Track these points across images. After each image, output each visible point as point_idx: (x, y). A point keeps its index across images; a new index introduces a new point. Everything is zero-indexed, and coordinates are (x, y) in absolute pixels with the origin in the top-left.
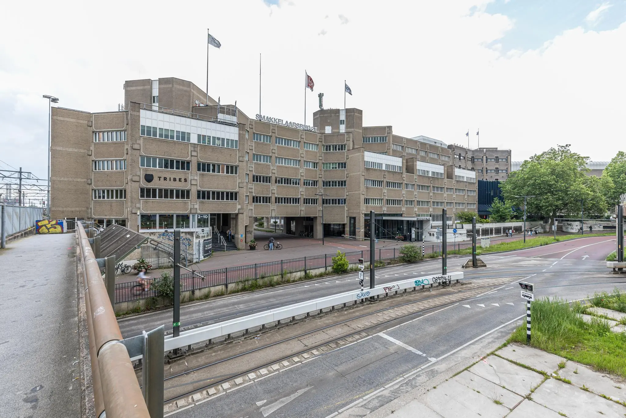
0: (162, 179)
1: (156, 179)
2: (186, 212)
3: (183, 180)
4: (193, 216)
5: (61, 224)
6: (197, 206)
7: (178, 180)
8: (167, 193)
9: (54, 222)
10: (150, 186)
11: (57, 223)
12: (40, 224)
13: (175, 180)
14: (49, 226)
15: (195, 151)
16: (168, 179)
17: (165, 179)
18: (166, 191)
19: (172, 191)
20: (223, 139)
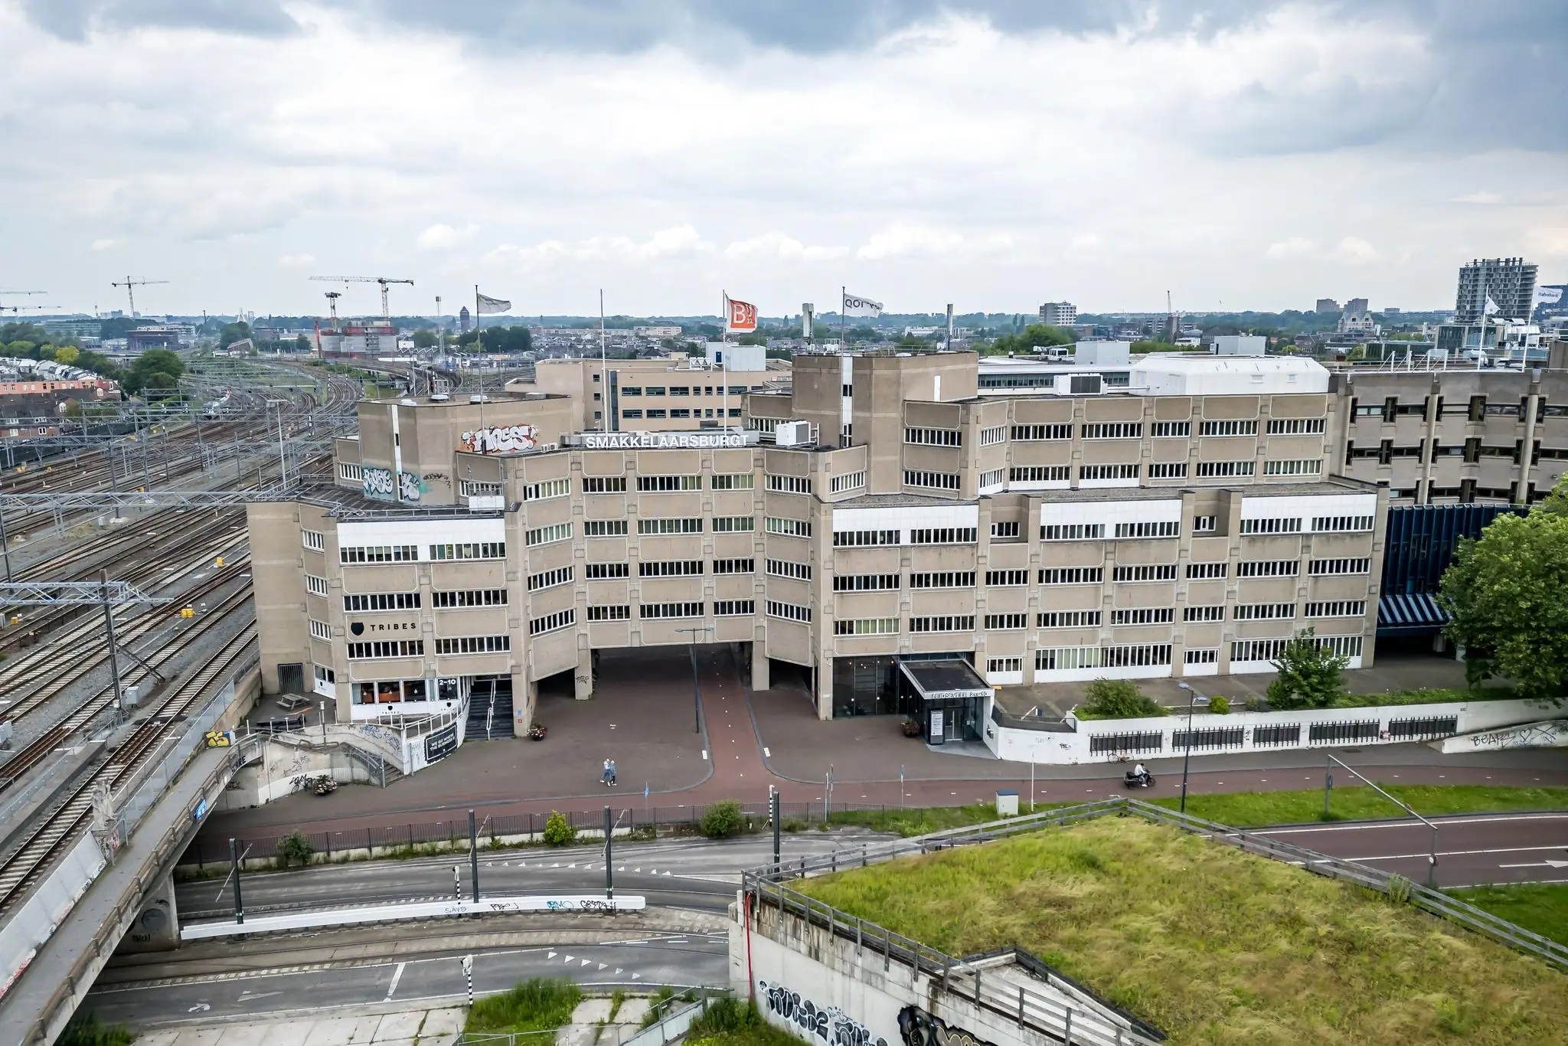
0: (377, 628)
1: (367, 628)
2: (418, 677)
3: (409, 626)
4: (432, 682)
5: (227, 736)
6: (435, 666)
7: (401, 626)
8: (386, 648)
9: (221, 734)
10: (362, 639)
11: (224, 736)
12: (208, 736)
13: (396, 627)
14: (216, 738)
15: (424, 576)
16: (386, 627)
17: (381, 627)
18: (386, 645)
19: (394, 644)
20: (476, 546)
